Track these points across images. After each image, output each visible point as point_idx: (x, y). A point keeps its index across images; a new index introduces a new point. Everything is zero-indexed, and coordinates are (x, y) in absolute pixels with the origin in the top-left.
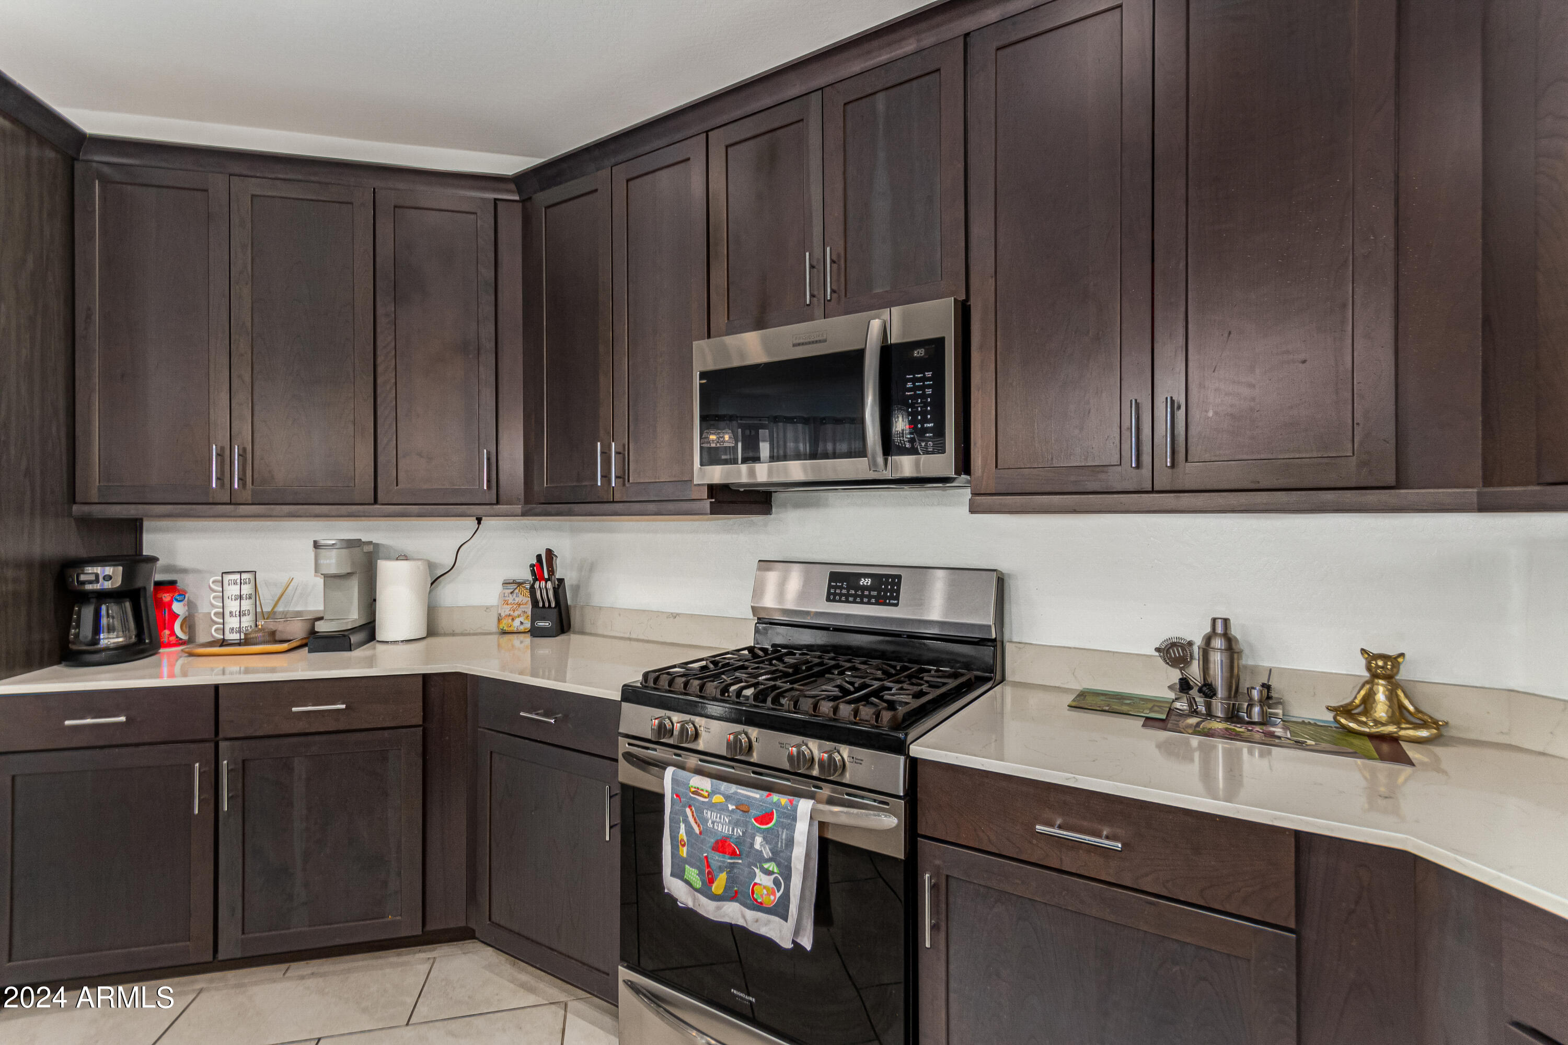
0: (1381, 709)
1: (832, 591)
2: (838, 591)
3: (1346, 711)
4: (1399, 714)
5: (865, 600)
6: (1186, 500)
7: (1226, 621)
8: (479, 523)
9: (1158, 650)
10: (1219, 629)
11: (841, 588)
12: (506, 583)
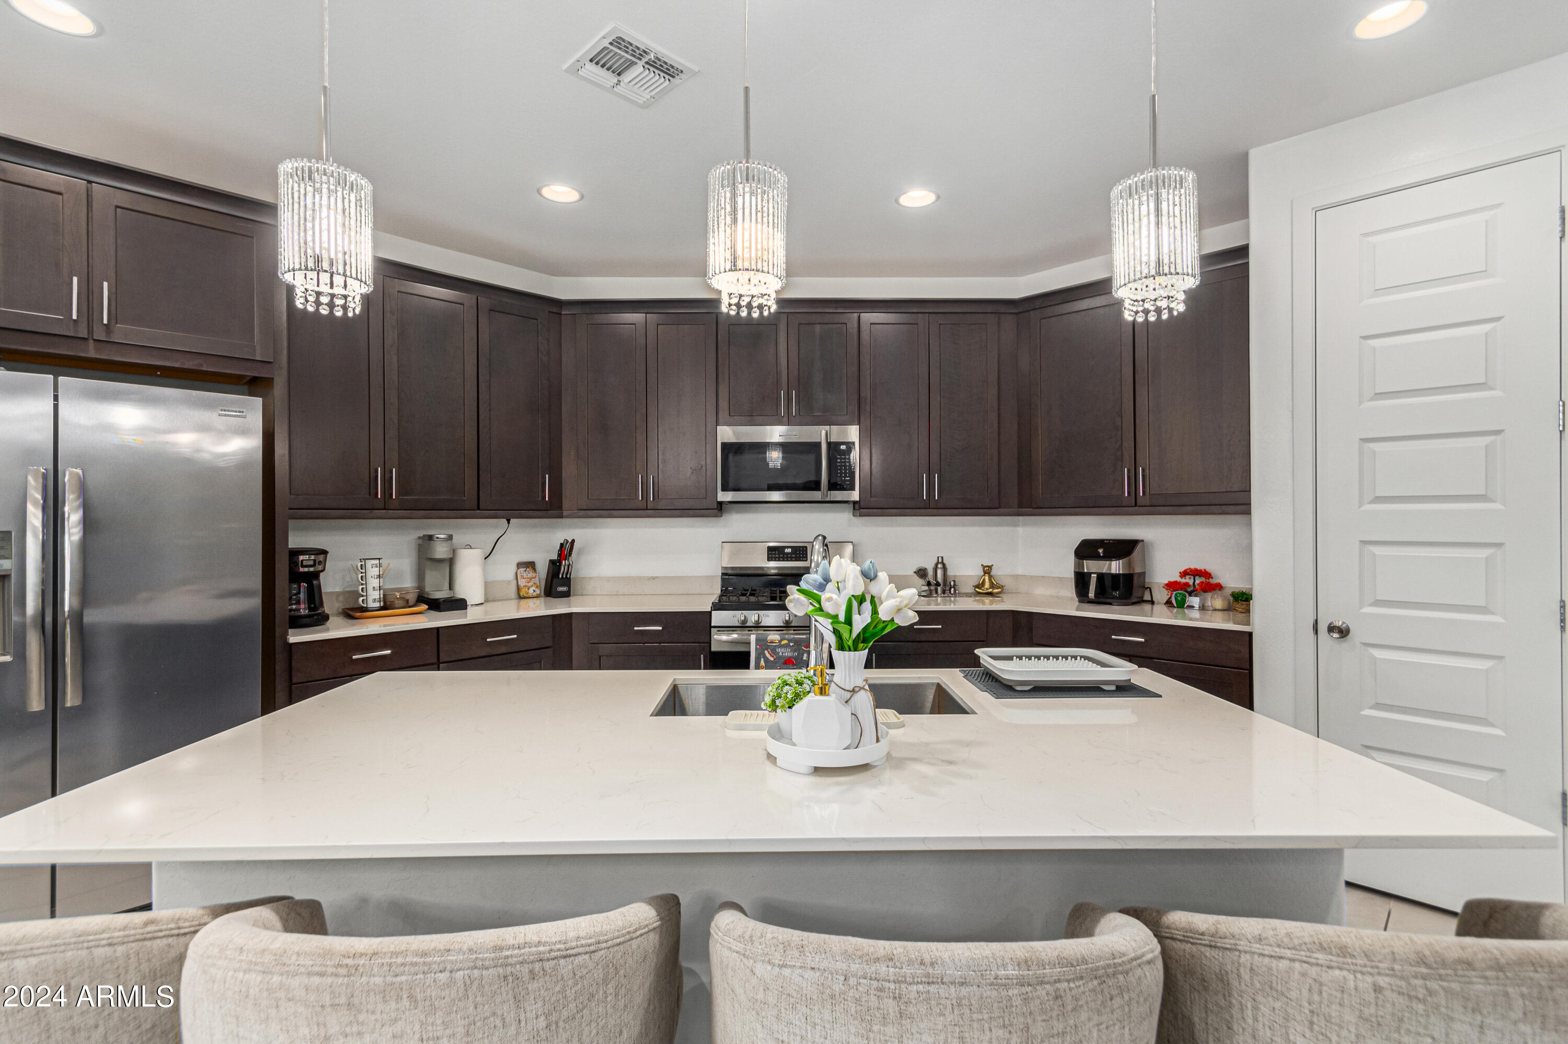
0: (987, 585)
1: (770, 556)
2: (773, 556)
3: (977, 586)
4: (992, 586)
5: (789, 559)
6: (940, 511)
7: (942, 557)
8: (509, 523)
9: (914, 572)
10: (940, 561)
11: (775, 554)
12: (519, 565)
